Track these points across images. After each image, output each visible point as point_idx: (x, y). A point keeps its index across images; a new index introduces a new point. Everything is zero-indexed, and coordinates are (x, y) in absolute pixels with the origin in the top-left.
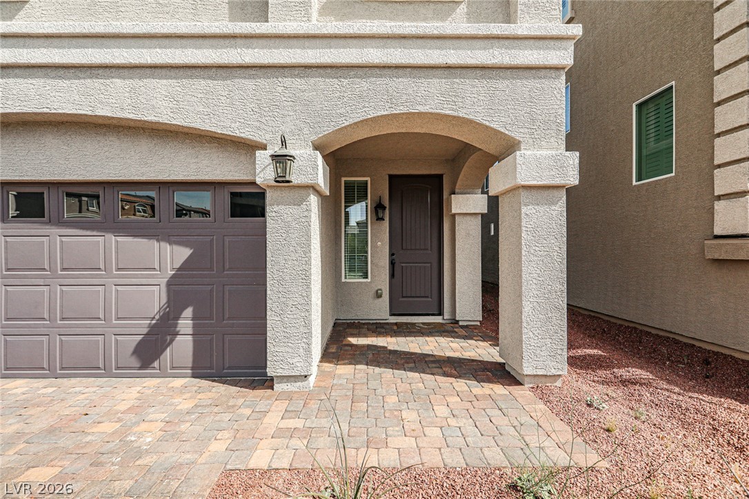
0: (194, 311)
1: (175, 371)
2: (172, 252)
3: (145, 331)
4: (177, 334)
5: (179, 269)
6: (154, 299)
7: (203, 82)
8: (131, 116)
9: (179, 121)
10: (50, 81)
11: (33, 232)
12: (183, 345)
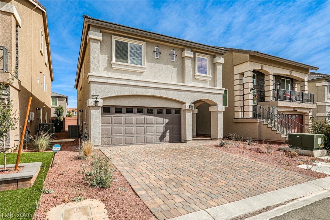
0: (169, 131)
1: (166, 142)
2: (165, 120)
3: (161, 135)
4: (166, 135)
5: (167, 123)
6: (162, 129)
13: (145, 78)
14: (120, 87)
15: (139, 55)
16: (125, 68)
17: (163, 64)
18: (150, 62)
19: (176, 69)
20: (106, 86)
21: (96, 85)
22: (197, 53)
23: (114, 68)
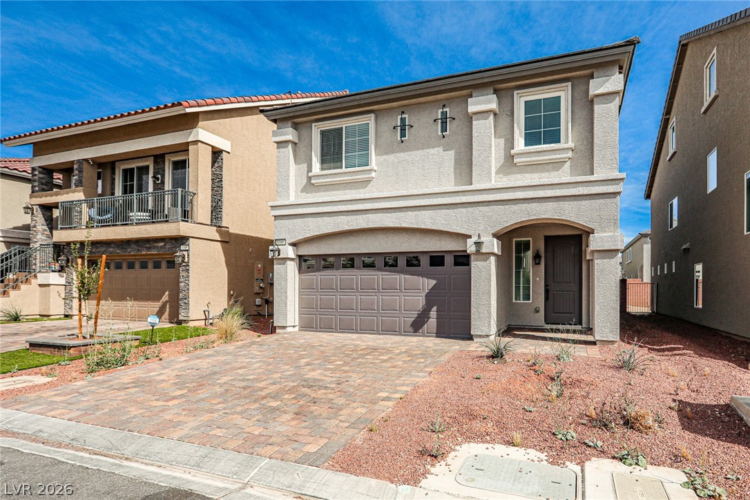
0: (437, 308)
1: (428, 334)
2: (428, 282)
3: (416, 316)
4: (429, 318)
5: (431, 289)
6: (420, 302)
7: (444, 211)
8: (415, 226)
9: (434, 228)
10: (384, 214)
11: (371, 273)
12: (432, 322)
13: (375, 190)
14: (318, 219)
15: (365, 146)
16: (333, 180)
17: (418, 149)
18: (386, 153)
19: (452, 153)
20: (295, 221)
21: (282, 221)
22: (515, 92)
23: (316, 183)
